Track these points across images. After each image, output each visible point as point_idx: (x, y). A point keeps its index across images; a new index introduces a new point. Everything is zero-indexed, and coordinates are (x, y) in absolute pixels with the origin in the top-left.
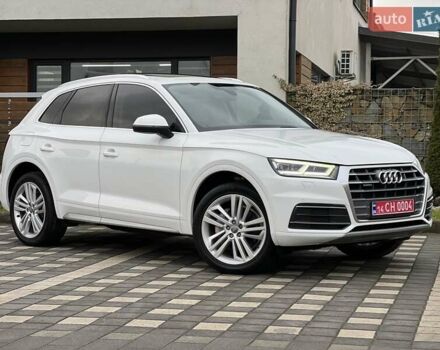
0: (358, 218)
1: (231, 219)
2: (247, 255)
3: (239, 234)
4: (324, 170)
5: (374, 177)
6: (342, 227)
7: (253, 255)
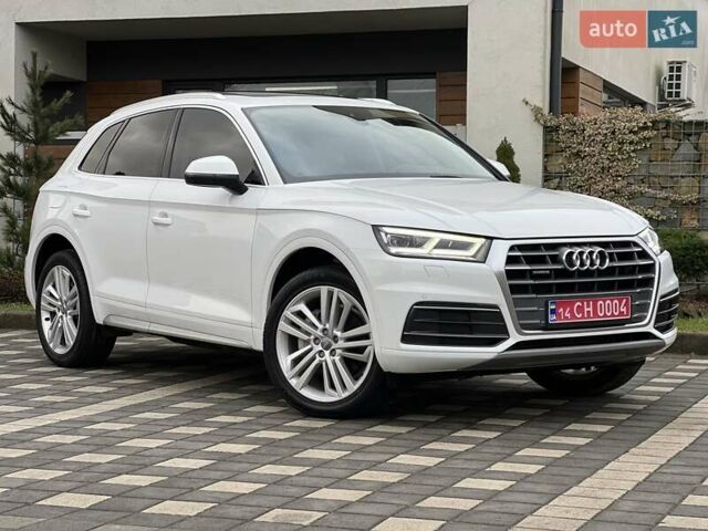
0: (522, 327)
1: (320, 327)
2: (344, 386)
3: (333, 353)
4: (465, 246)
5: (555, 259)
6: (493, 342)
7: (353, 387)
